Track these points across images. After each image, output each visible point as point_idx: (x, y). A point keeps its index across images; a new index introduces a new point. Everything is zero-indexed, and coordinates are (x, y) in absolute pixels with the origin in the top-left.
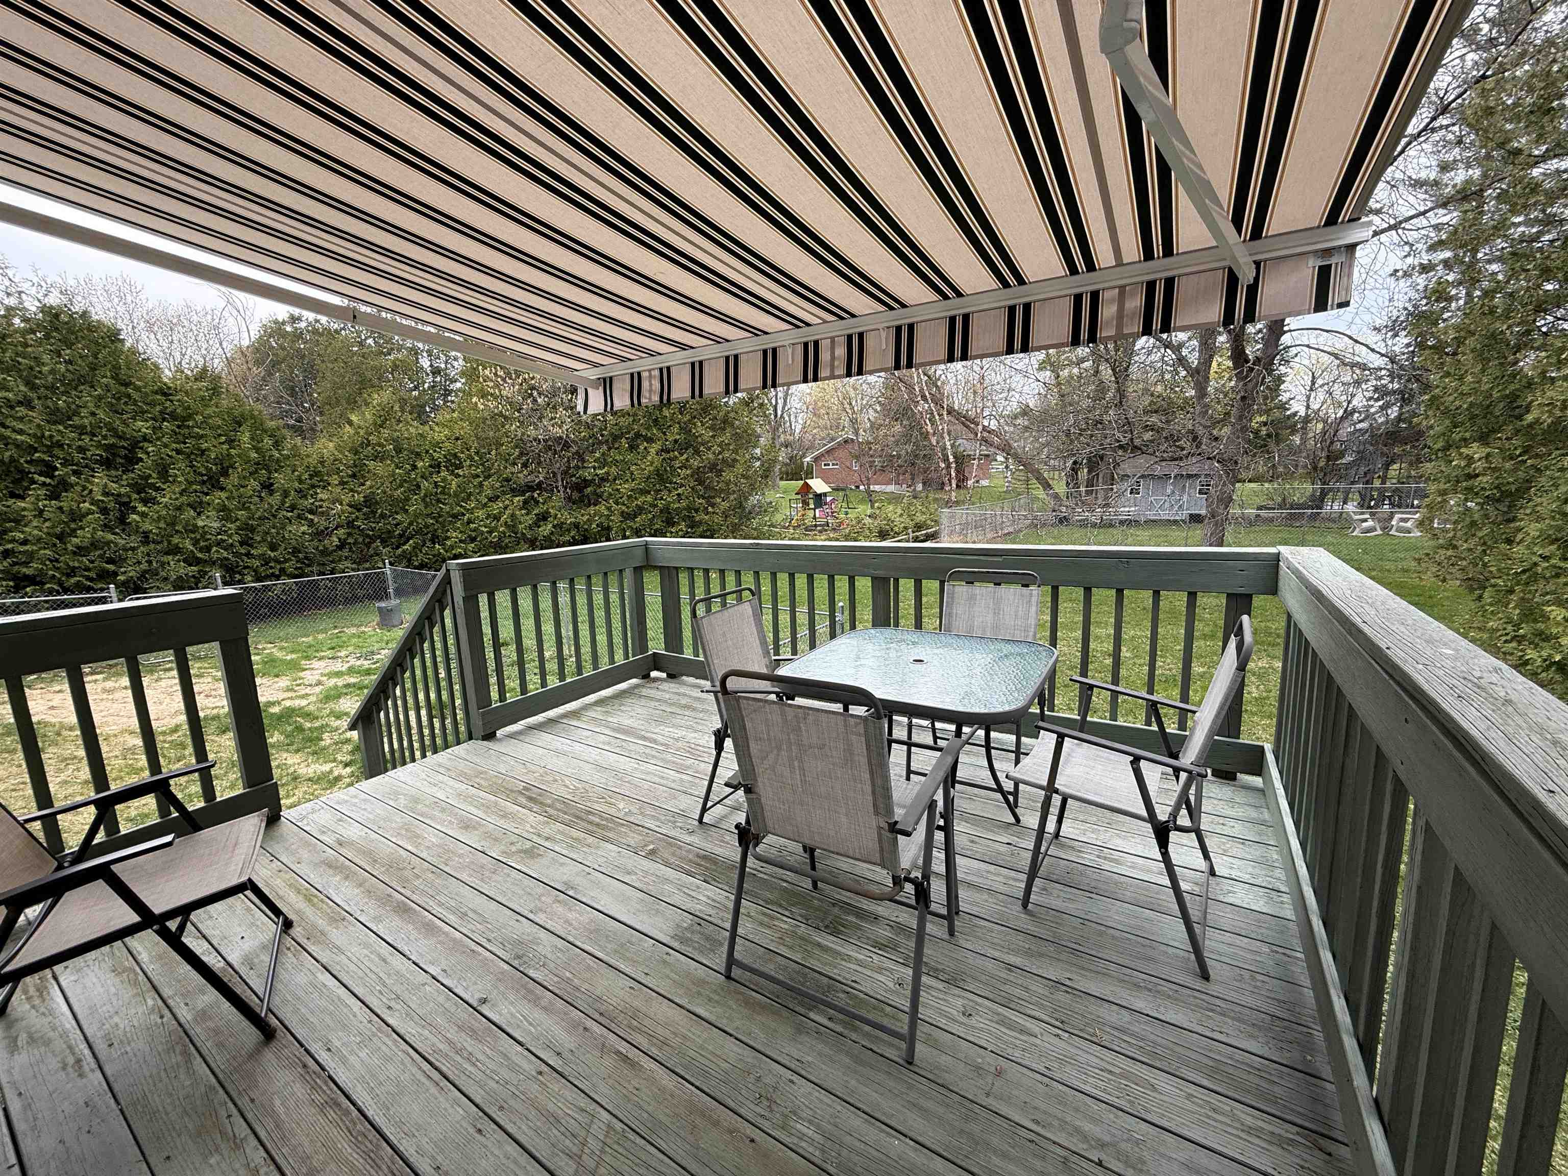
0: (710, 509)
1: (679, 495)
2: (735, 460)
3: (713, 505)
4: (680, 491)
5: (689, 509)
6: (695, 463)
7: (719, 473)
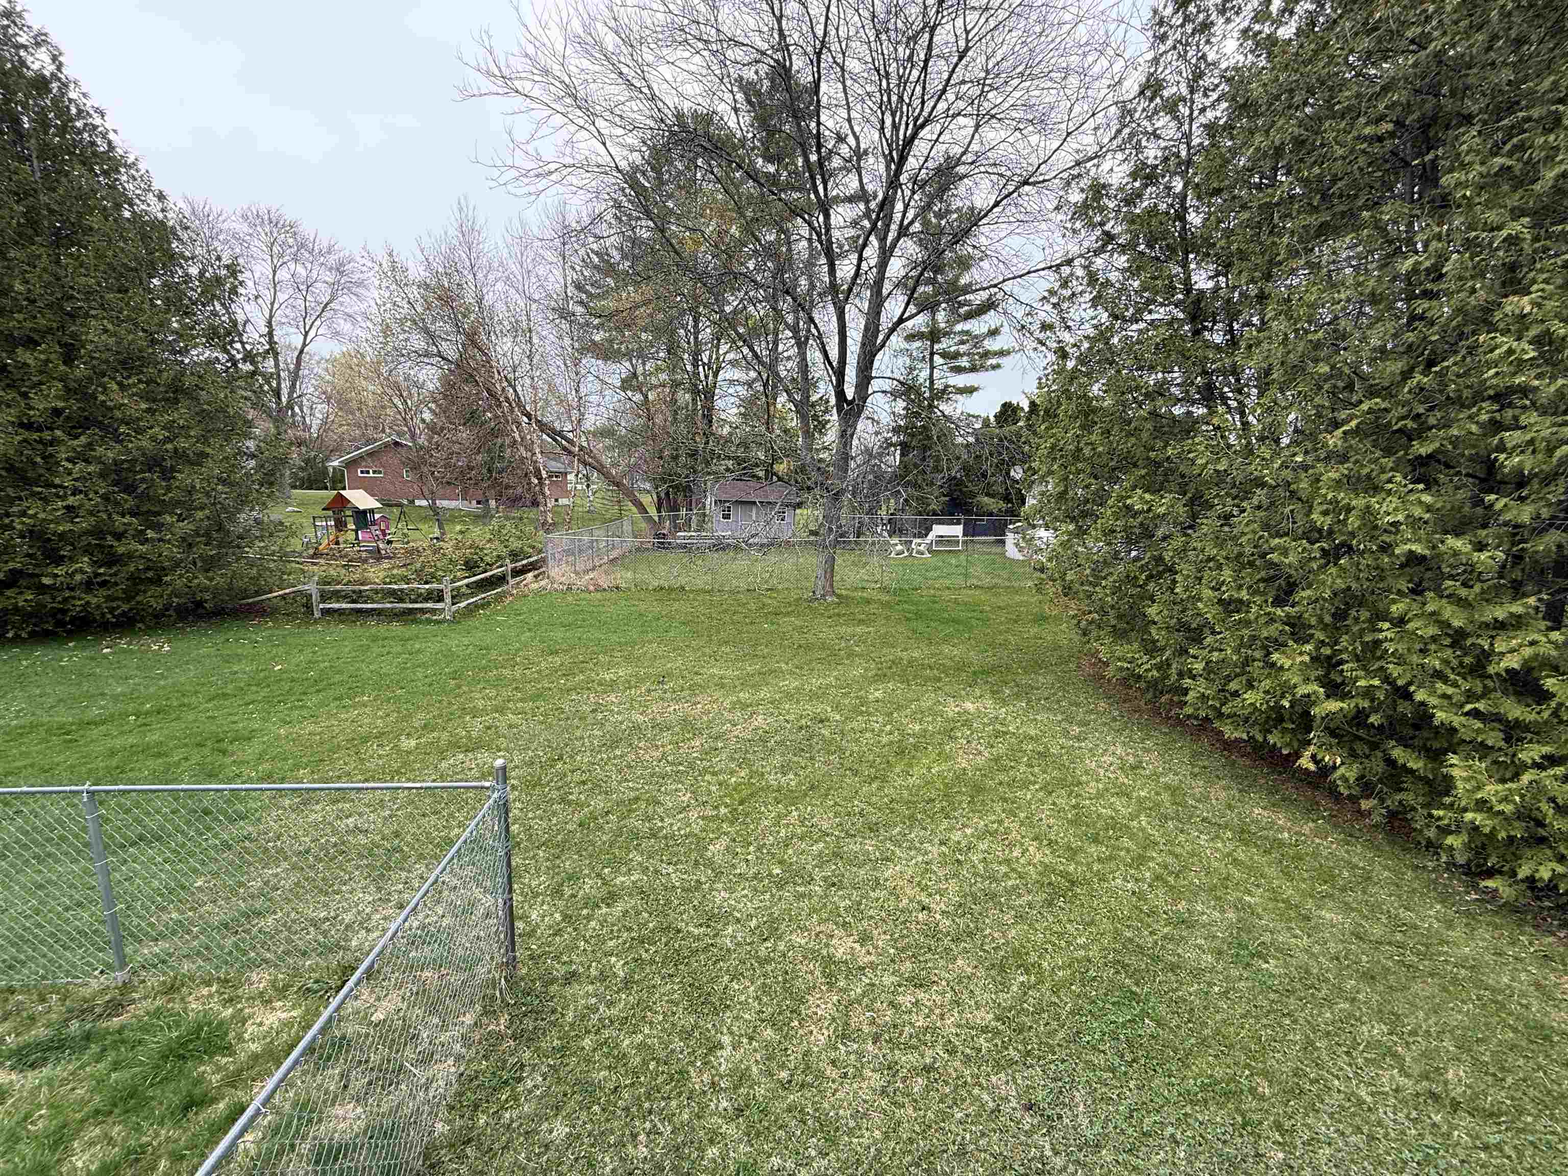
0: (150, 534)
1: (68, 508)
2: (203, 455)
3: (158, 527)
4: (71, 501)
5: (98, 532)
6: (110, 453)
7: (168, 474)
